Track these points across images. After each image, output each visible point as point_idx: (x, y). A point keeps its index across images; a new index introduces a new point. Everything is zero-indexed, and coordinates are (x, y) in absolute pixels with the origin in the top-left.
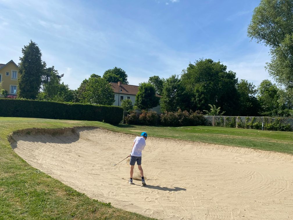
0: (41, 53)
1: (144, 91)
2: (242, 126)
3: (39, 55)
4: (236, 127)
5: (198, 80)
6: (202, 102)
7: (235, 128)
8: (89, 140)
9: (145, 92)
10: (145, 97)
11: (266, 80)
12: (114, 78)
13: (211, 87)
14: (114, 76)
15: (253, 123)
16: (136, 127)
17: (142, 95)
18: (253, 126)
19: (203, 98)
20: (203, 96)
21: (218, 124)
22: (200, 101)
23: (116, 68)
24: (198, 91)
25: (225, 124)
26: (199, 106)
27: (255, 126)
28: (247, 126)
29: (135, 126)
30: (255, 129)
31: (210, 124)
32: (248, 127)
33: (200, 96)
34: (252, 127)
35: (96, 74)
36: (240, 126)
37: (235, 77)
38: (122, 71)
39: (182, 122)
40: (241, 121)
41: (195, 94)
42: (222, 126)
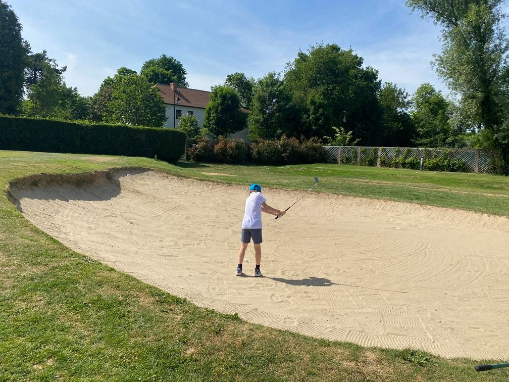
0: (20, 24)
1: (219, 101)
2: (386, 164)
3: (17, 28)
4: (376, 164)
5: (313, 83)
6: (320, 121)
7: (376, 167)
8: (138, 192)
9: (222, 104)
10: (223, 111)
11: (426, 84)
12: (162, 75)
13: (336, 95)
14: (162, 71)
15: (405, 158)
16: (209, 167)
17: (217, 108)
18: (406, 164)
19: (321, 115)
20: (321, 111)
21: (348, 161)
22: (317, 119)
23: (164, 56)
24: (313, 103)
25: (358, 160)
26: (314, 128)
27: (408, 163)
28: (396, 163)
29: (207, 165)
30: (408, 168)
31: (334, 160)
32: (397, 165)
33: (316, 110)
34: (404, 165)
35: (128, 68)
36: (384, 164)
37: (377, 78)
38: (176, 63)
39: (288, 157)
40: (387, 155)
41: (308, 107)
42: (354, 164)
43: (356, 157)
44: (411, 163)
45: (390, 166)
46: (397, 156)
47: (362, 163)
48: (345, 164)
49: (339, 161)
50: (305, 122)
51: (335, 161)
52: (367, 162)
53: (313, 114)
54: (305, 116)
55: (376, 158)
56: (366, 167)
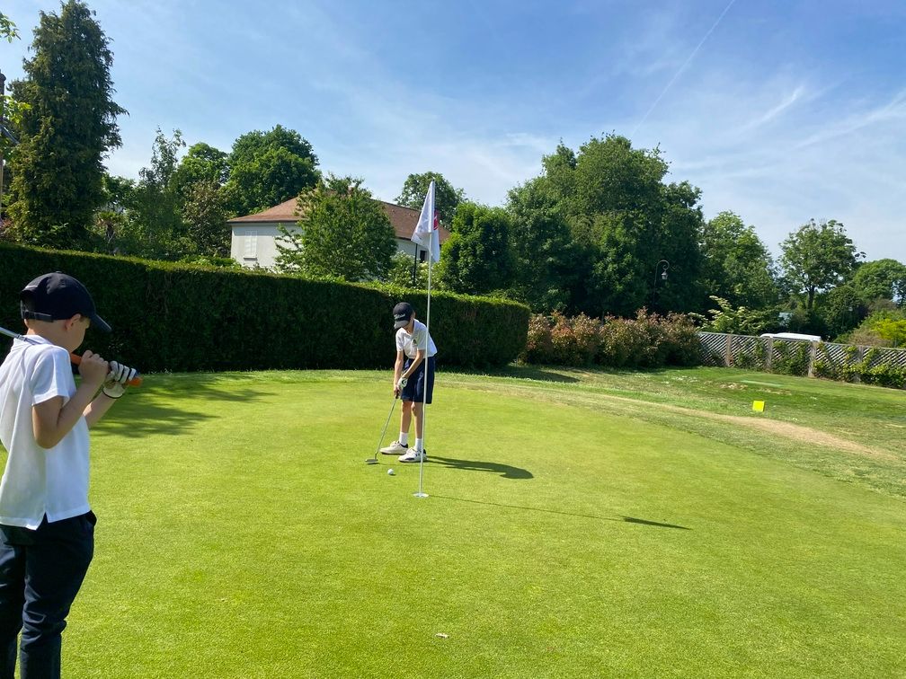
1: (477, 234)
2: (828, 373)
4: (807, 372)
6: (629, 277)
7: (805, 379)
11: (726, 213)
15: (870, 365)
18: (871, 375)
19: (630, 265)
20: (628, 257)
21: (747, 363)
22: (621, 272)
24: (612, 242)
25: (769, 362)
26: (619, 287)
27: (877, 376)
28: (849, 373)
30: (877, 384)
31: (715, 358)
32: (851, 377)
33: (619, 257)
34: (867, 379)
36: (822, 372)
40: (829, 357)
41: (603, 249)
42: (760, 369)
43: (763, 356)
44: (883, 376)
45: (835, 377)
46: (850, 360)
47: (777, 368)
48: (741, 367)
49: (728, 362)
50: (602, 277)
51: (717, 361)
52: (788, 368)
53: (614, 261)
54: (600, 265)
55: (806, 360)
56: (787, 376)
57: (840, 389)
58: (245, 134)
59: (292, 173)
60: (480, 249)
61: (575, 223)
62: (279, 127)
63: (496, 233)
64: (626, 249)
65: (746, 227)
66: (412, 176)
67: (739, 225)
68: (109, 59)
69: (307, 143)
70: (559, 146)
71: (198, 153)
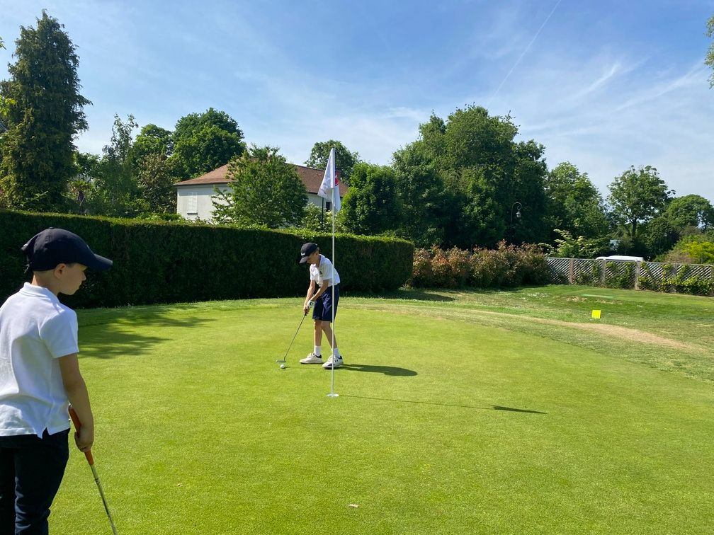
2: (650, 286)
4: (634, 286)
10: (378, 203)
11: (565, 164)
13: (497, 178)
19: (491, 207)
20: (489, 201)
21: (586, 280)
22: (485, 213)
25: (603, 279)
26: (483, 225)
28: (667, 285)
32: (668, 289)
36: (645, 285)
38: (229, 121)
40: (650, 273)
41: (470, 195)
42: (596, 285)
43: (599, 274)
44: (693, 286)
45: (655, 289)
46: (667, 275)
47: (610, 283)
48: (582, 283)
49: (571, 281)
50: (469, 217)
51: (563, 280)
52: (619, 283)
53: (479, 205)
54: (468, 208)
55: (632, 276)
56: (618, 290)
57: (660, 299)
58: (185, 116)
59: (223, 145)
60: (373, 199)
61: (447, 176)
62: (211, 109)
63: (385, 186)
64: (488, 195)
65: (581, 174)
66: (317, 144)
67: (575, 172)
68: (76, 62)
69: (233, 121)
70: (431, 117)
71: (149, 132)
